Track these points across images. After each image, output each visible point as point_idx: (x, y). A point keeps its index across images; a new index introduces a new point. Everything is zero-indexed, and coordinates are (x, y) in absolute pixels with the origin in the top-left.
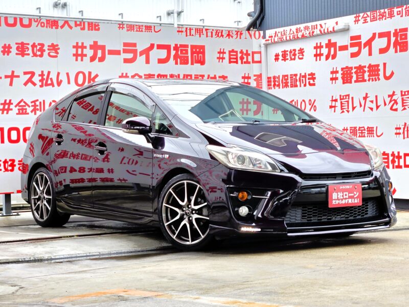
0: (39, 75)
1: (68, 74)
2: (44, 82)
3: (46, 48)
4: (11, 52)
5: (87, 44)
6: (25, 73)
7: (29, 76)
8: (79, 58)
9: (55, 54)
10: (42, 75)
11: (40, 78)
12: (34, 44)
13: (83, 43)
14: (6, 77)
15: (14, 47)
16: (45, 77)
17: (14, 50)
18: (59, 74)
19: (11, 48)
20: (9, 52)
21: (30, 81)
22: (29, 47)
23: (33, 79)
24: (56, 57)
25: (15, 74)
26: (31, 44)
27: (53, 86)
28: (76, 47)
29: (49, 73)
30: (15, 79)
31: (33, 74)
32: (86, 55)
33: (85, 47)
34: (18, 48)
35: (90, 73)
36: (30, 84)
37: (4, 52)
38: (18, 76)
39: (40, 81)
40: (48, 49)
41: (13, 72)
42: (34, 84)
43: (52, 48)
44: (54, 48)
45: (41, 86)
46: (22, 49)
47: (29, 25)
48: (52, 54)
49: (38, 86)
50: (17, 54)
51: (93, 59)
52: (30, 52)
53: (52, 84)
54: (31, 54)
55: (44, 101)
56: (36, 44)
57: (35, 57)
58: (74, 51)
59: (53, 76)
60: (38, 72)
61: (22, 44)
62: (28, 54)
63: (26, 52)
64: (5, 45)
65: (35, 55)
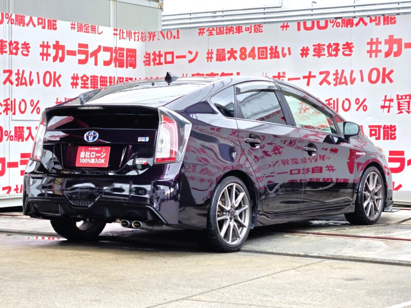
0: (334, 74)
1: (361, 72)
2: (338, 80)
3: (340, 47)
4: (308, 54)
5: (382, 40)
6: (321, 73)
7: (324, 75)
8: (374, 54)
9: (349, 53)
10: (336, 74)
11: (334, 77)
12: (330, 44)
13: (377, 39)
14: (304, 77)
15: (311, 48)
16: (339, 76)
17: (311, 52)
18: (352, 72)
19: (309, 50)
20: (306, 54)
21: (325, 80)
22: (325, 48)
23: (328, 79)
24: (350, 55)
25: (312, 74)
26: (327, 44)
27: (347, 84)
28: (371, 43)
29: (343, 71)
30: (311, 79)
31: (328, 73)
32: (380, 51)
33: (380, 43)
34: (314, 50)
35: (384, 69)
36: (325, 83)
37: (302, 55)
38: (314, 77)
39: (334, 80)
40: (343, 48)
41: (310, 73)
42: (329, 83)
43: (346, 47)
44: (348, 46)
45: (335, 85)
46: (318, 50)
47: (326, 27)
48: (346, 53)
49: (332, 85)
50: (314, 55)
51: (387, 54)
52: (326, 52)
53: (346, 83)
54: (327, 55)
55: (337, 99)
56: (332, 44)
57: (330, 57)
58: (368, 47)
59: (347, 74)
60: (332, 71)
61: (319, 45)
62: (324, 55)
63: (323, 53)
64: (304, 48)
65: (330, 55)
